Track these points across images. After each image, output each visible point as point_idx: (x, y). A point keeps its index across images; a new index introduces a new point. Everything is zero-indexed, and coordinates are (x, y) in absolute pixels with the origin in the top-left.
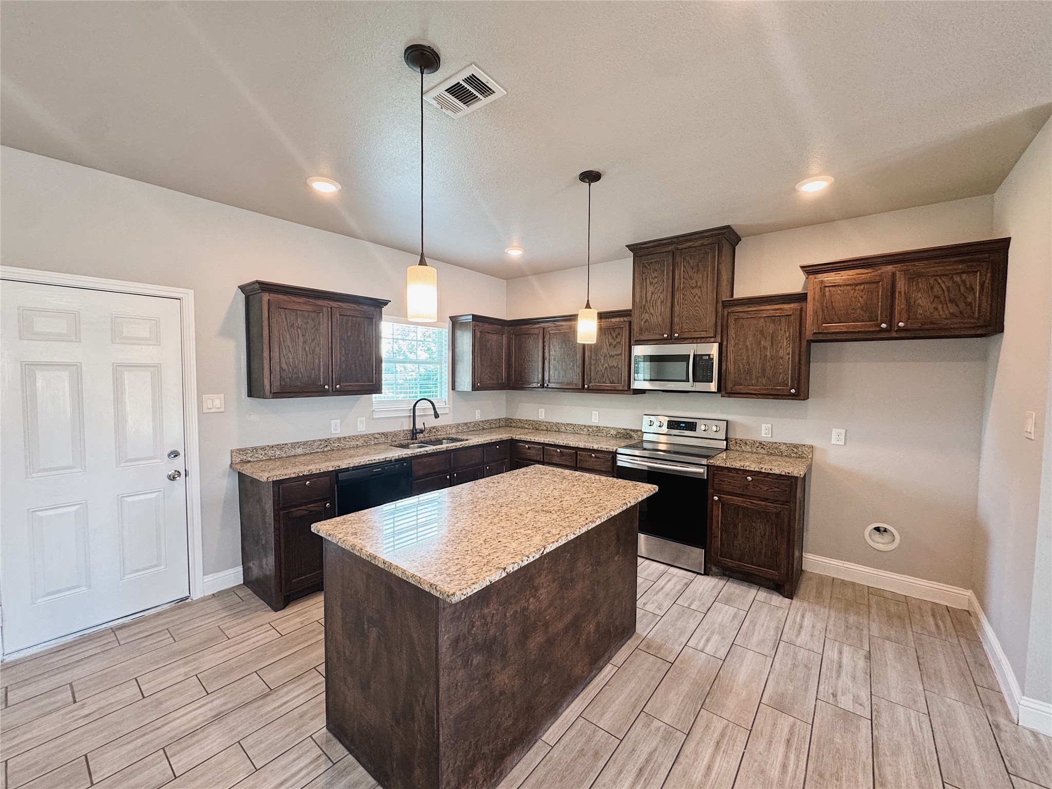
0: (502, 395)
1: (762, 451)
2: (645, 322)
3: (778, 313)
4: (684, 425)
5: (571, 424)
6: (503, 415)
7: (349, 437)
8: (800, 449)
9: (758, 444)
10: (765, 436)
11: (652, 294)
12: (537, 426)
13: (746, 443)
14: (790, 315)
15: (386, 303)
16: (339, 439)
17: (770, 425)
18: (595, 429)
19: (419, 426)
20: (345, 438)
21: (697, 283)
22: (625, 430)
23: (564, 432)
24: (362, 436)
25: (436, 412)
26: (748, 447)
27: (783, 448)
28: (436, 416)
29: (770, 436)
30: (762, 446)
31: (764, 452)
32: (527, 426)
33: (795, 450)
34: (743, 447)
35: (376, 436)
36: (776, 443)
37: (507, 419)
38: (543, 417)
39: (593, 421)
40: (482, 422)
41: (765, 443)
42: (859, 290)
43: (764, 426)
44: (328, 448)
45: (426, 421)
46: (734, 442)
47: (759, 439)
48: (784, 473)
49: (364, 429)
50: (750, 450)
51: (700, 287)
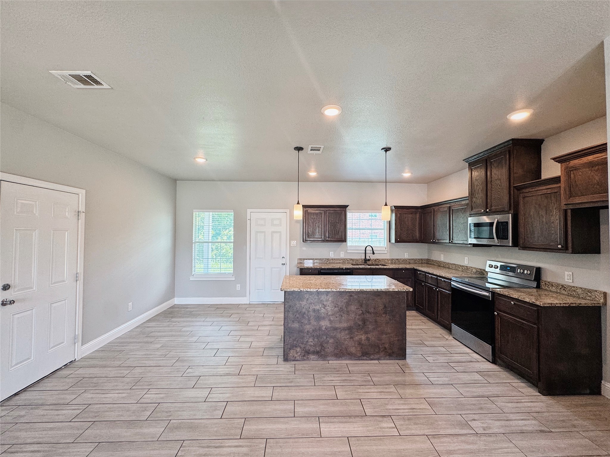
0: (425, 246)
1: (564, 292)
2: (474, 203)
3: (549, 191)
4: (509, 268)
5: (455, 264)
6: (426, 257)
7: (337, 259)
8: (593, 294)
9: (560, 287)
10: (568, 281)
11: (477, 186)
12: (439, 264)
13: (552, 285)
14: (557, 192)
15: (347, 206)
16: (333, 259)
17: (571, 273)
18: (465, 267)
19: (368, 258)
20: (335, 259)
21: (498, 177)
22: (480, 269)
23: (451, 269)
24: (342, 259)
25: (373, 252)
26: (554, 288)
27: (579, 291)
28: (373, 253)
29: (571, 281)
30: (564, 288)
31: (565, 293)
32: (435, 264)
33: (589, 294)
34: (551, 288)
35: (348, 260)
36: (574, 287)
37: (428, 260)
38: (443, 259)
39: (466, 263)
40: (409, 259)
41: (566, 286)
42: (594, 170)
43: (566, 273)
44: (328, 262)
45: (370, 256)
46: (544, 283)
47: (562, 283)
48: (531, 302)
49: (343, 256)
50: (555, 290)
51: (500, 179)
